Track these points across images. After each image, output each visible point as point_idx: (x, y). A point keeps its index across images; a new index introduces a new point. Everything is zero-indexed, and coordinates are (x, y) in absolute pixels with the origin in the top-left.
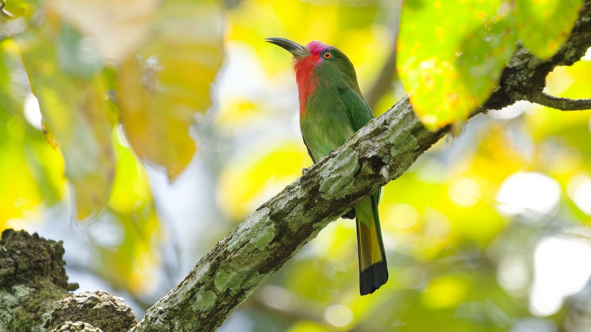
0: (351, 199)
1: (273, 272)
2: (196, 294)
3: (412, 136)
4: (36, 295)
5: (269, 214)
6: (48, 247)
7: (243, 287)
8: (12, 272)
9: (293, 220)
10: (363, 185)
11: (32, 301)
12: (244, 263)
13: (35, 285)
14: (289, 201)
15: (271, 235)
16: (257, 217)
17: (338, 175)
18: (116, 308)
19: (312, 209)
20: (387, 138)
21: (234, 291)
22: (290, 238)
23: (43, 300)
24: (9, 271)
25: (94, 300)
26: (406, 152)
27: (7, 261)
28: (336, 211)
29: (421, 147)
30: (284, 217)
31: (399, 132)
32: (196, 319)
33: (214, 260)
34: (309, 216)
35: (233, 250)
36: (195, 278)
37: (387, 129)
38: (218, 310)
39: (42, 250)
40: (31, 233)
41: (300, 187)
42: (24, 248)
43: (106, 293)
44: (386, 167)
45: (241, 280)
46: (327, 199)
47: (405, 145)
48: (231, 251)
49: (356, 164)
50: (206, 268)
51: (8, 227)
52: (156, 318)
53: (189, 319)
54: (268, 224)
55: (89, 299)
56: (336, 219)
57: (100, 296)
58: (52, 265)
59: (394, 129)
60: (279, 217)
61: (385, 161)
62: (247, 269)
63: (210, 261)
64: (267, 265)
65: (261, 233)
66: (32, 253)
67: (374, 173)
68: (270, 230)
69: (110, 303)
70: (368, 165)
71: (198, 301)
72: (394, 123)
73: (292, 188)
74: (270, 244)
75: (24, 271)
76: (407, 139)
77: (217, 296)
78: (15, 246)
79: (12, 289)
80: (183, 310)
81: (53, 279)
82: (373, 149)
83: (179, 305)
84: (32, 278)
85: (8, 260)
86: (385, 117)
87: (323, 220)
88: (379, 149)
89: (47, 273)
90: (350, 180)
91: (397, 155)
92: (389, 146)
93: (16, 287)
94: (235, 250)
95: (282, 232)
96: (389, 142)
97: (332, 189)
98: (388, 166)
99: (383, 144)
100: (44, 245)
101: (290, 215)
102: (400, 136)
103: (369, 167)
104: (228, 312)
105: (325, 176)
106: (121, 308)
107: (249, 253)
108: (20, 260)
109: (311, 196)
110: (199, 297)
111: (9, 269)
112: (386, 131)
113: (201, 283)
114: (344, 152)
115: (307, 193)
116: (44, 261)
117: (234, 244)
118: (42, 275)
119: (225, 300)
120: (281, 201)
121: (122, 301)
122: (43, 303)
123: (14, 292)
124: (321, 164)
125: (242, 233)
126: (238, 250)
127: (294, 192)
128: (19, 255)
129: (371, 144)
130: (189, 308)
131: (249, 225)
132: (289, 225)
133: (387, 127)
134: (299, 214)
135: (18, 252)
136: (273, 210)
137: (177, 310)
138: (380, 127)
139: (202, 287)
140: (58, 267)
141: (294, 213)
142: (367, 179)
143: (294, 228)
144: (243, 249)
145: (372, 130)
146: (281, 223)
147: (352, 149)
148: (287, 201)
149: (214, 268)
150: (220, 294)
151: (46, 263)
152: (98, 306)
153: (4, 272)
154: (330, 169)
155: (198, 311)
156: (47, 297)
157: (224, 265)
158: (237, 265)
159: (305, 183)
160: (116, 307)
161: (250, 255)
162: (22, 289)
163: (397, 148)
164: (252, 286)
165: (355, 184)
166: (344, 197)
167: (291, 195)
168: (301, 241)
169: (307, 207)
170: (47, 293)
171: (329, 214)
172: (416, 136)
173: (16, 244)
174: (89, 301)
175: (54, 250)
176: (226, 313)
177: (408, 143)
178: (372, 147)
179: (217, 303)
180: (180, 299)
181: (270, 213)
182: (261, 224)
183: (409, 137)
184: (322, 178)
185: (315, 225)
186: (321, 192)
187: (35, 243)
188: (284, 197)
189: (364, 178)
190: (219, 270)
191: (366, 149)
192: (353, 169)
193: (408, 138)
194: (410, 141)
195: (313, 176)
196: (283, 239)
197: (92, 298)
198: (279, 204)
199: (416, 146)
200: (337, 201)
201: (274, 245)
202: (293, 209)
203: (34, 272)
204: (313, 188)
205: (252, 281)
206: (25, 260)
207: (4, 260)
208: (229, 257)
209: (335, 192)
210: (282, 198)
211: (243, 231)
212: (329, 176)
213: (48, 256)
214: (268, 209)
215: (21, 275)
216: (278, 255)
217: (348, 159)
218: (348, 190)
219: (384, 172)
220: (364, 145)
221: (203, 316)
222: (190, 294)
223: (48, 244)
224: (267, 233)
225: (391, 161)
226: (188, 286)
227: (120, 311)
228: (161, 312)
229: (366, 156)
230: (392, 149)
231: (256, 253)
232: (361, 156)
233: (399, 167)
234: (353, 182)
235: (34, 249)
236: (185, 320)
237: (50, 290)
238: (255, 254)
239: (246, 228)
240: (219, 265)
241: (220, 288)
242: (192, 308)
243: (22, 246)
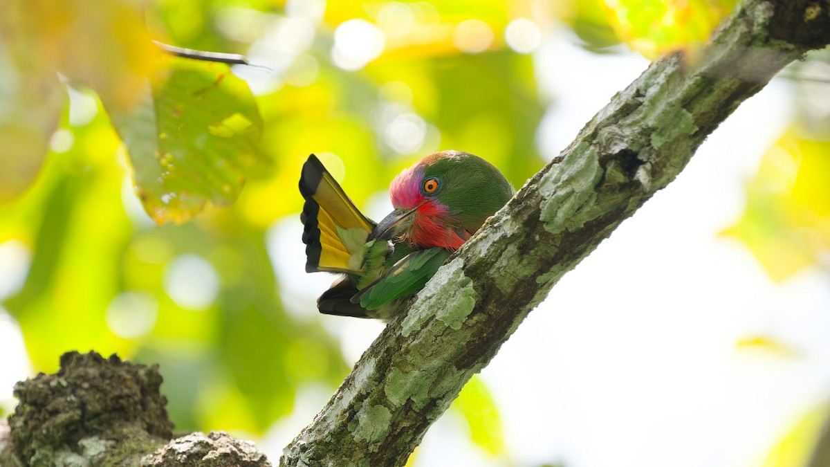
0: (594, 229)
1: (480, 364)
2: (358, 413)
3: (684, 111)
4: (116, 451)
5: (463, 269)
6: (135, 375)
7: (433, 395)
8: (76, 417)
9: (503, 273)
10: (612, 202)
11: (109, 461)
12: (430, 353)
13: (115, 436)
14: (494, 242)
15: (470, 302)
16: (445, 275)
17: (568, 189)
18: (241, 457)
19: (532, 252)
20: (643, 118)
21: (418, 404)
22: (501, 305)
23: (127, 457)
24: (71, 417)
25: (203, 447)
26: (677, 140)
27: (67, 401)
28: (571, 252)
29: (701, 129)
30: (488, 270)
31: (661, 107)
32: (362, 455)
33: (381, 354)
34: (529, 264)
35: (411, 335)
36: (354, 387)
37: (641, 104)
38: (395, 438)
39: (125, 380)
40: (106, 355)
41: (509, 217)
42: (94, 378)
43: (224, 435)
44: (644, 168)
45: (429, 383)
46: (554, 232)
47: (674, 128)
48: (407, 336)
49: (596, 168)
50: (370, 369)
51: (69, 349)
52: (297, 460)
53: (350, 457)
54: (463, 284)
55: (195, 445)
56: (574, 266)
57: (215, 439)
58: (143, 404)
59: (653, 102)
60: (479, 271)
61: (642, 157)
62: (436, 363)
63: (375, 357)
64: (468, 353)
65: (453, 301)
66: (107, 385)
67: (627, 181)
68: (466, 295)
69: (231, 449)
70: (615, 167)
71: (361, 424)
72: (652, 91)
73: (496, 222)
74: (470, 317)
75: (96, 415)
76: (676, 116)
77: (392, 413)
78: (80, 377)
79: (78, 446)
80: (338, 441)
81: (145, 426)
82: (622, 138)
83: (332, 434)
84: (110, 425)
85: (69, 399)
86: (637, 84)
87: (552, 269)
88: (631, 138)
89: (135, 417)
90: (590, 197)
91: (662, 146)
92: (647, 132)
93: (84, 442)
94: (415, 334)
95: (487, 296)
96: (647, 125)
97: (561, 215)
98: (648, 166)
99: (637, 129)
100: (128, 372)
101: (497, 265)
102: (665, 113)
103: (617, 171)
104: (413, 439)
105: (547, 193)
106: (249, 456)
107: (436, 337)
108: (88, 397)
109: (527, 229)
110: (363, 417)
111: (71, 413)
112: (641, 107)
113: (364, 393)
114: (576, 150)
115: (521, 226)
116: (128, 396)
117: (412, 322)
118: (127, 420)
119: (406, 418)
120: (480, 244)
121: (253, 446)
122: (127, 461)
123: (82, 451)
124: (541, 175)
125: (422, 304)
126: (418, 332)
127: (499, 227)
128: (86, 390)
129: (617, 130)
130: (348, 438)
131: (433, 289)
132: (497, 282)
133: (641, 99)
134: (511, 262)
135: (86, 385)
136: (468, 261)
137: (330, 443)
138: (631, 101)
139: (366, 401)
140: (153, 405)
141: (503, 262)
142: (618, 192)
143: (506, 286)
144: (425, 330)
145: (618, 108)
146: (483, 280)
147: (587, 143)
148: (491, 243)
149: (382, 369)
150: (397, 409)
151: (131, 400)
152: (210, 456)
153: (63, 419)
154: (555, 182)
155: (363, 441)
156: (133, 452)
157: (398, 360)
158: (419, 358)
159: (516, 209)
160: (242, 454)
161: (439, 338)
162: (95, 444)
163: (661, 134)
164: (447, 392)
165: (598, 202)
166: (582, 226)
167: (496, 232)
168: (521, 308)
169: (523, 250)
170: (134, 445)
171: (562, 258)
172: (690, 110)
173: (82, 374)
174: (196, 449)
175: (145, 378)
176: (411, 441)
177: (678, 123)
178: (620, 135)
179: (394, 425)
180: (333, 424)
181: (465, 266)
182: (451, 285)
183: (678, 112)
184: (543, 199)
185: (540, 279)
186: (544, 222)
187: (113, 368)
188: (485, 237)
189: (612, 190)
190: (390, 370)
191: (611, 141)
192: (592, 178)
193: (678, 116)
194: (680, 119)
195: (529, 196)
196: (490, 307)
197: (200, 443)
198: (478, 249)
199: (693, 128)
200: (572, 234)
201: (476, 318)
202: (500, 255)
203: (113, 415)
204: (529, 216)
205: (447, 383)
206: (98, 396)
207: (62, 400)
208: (405, 345)
209: (567, 220)
210: (481, 239)
211: (424, 301)
212: (555, 193)
213: (136, 389)
214: (460, 259)
215: (92, 422)
216: (485, 335)
217: (582, 162)
218: (588, 212)
219: (642, 175)
220: (606, 134)
221: (371, 448)
222: (347, 414)
223: (134, 370)
224: (462, 299)
225: (653, 156)
226: (344, 400)
227: (249, 460)
228: (304, 449)
229: (610, 152)
230: (653, 136)
231: (448, 334)
232: (604, 154)
233: (668, 166)
234: (594, 200)
235: (111, 378)
236: (344, 458)
237: (139, 440)
238: (446, 336)
239: (428, 295)
240: (390, 361)
241: (396, 400)
242: (353, 437)
243: (91, 376)
